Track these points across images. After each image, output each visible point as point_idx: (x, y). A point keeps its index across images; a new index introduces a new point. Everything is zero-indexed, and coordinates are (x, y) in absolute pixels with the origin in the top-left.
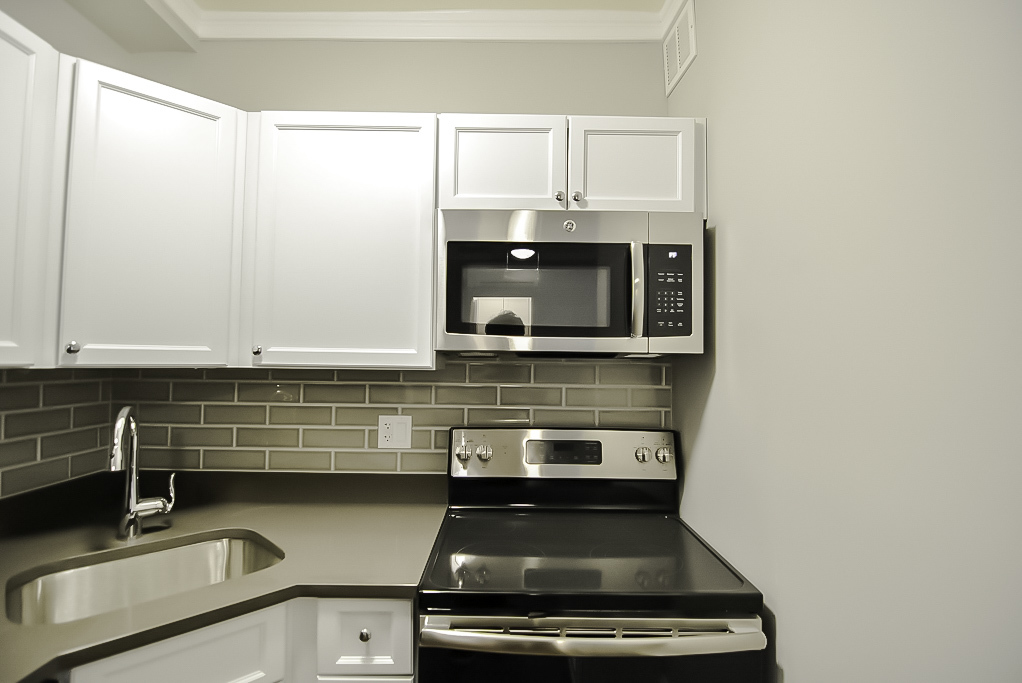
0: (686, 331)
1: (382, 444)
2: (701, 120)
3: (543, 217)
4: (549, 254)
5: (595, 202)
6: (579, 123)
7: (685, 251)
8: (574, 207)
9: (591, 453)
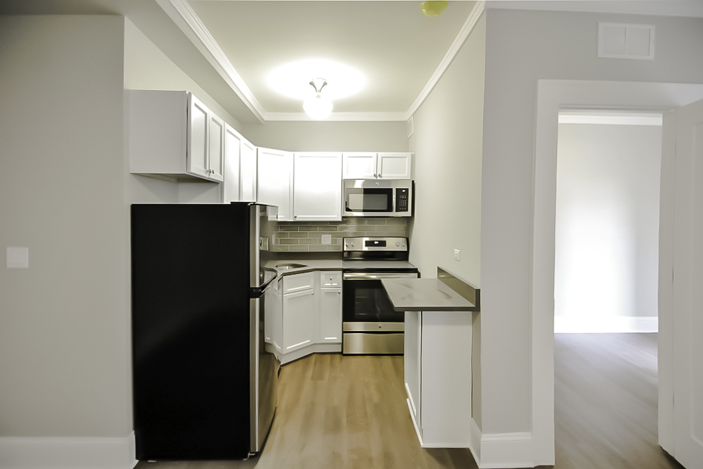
0: (407, 210)
1: (323, 243)
2: (413, 153)
3: (367, 181)
4: (367, 191)
5: (385, 176)
6: (381, 154)
7: (407, 190)
8: (379, 178)
9: (383, 244)
